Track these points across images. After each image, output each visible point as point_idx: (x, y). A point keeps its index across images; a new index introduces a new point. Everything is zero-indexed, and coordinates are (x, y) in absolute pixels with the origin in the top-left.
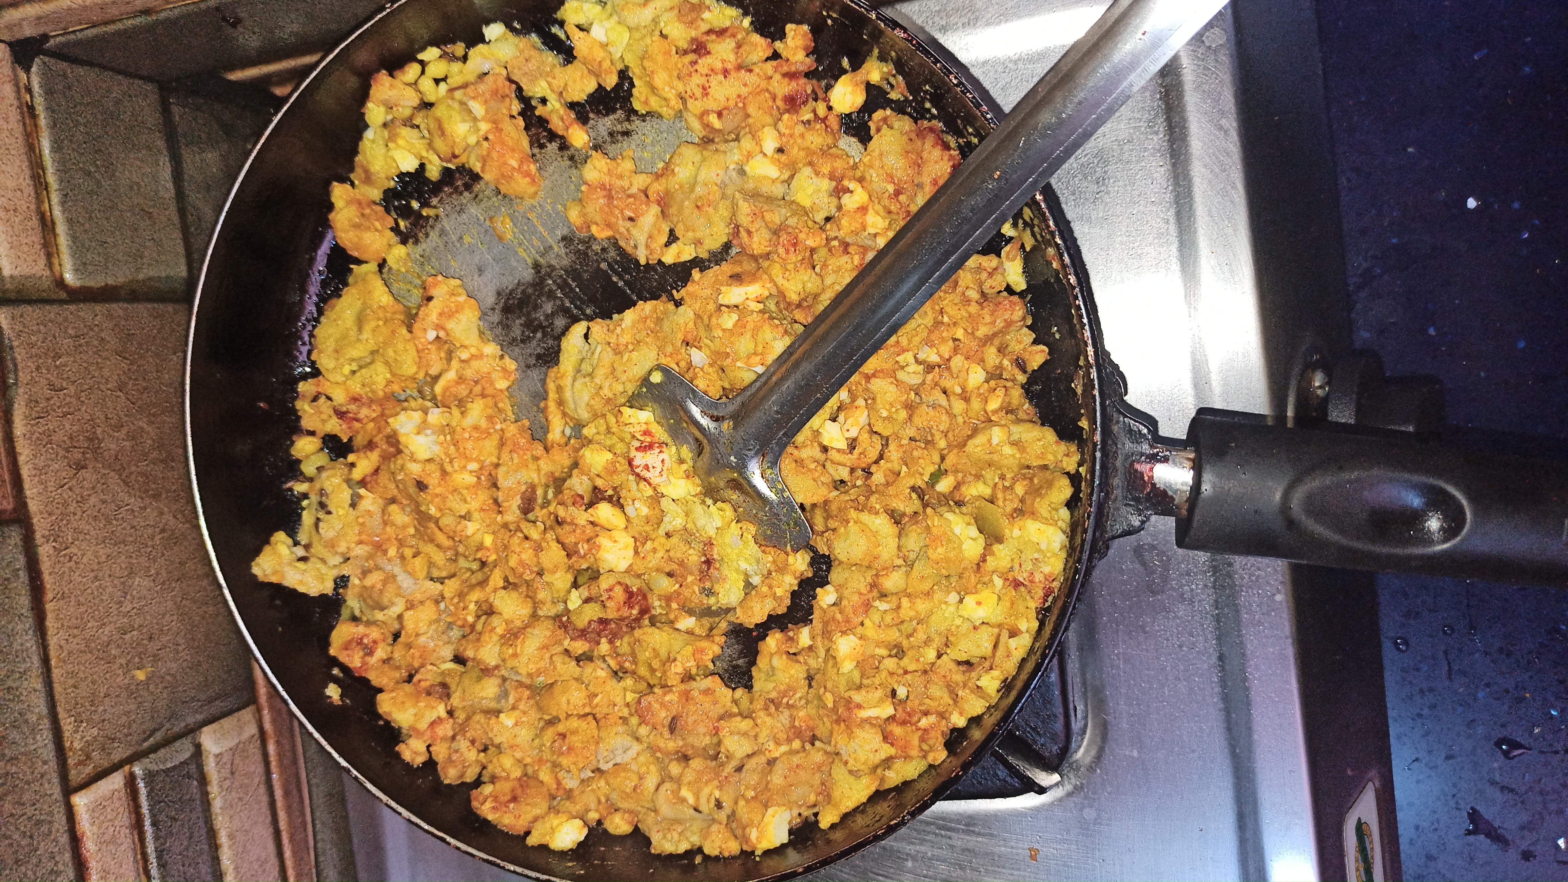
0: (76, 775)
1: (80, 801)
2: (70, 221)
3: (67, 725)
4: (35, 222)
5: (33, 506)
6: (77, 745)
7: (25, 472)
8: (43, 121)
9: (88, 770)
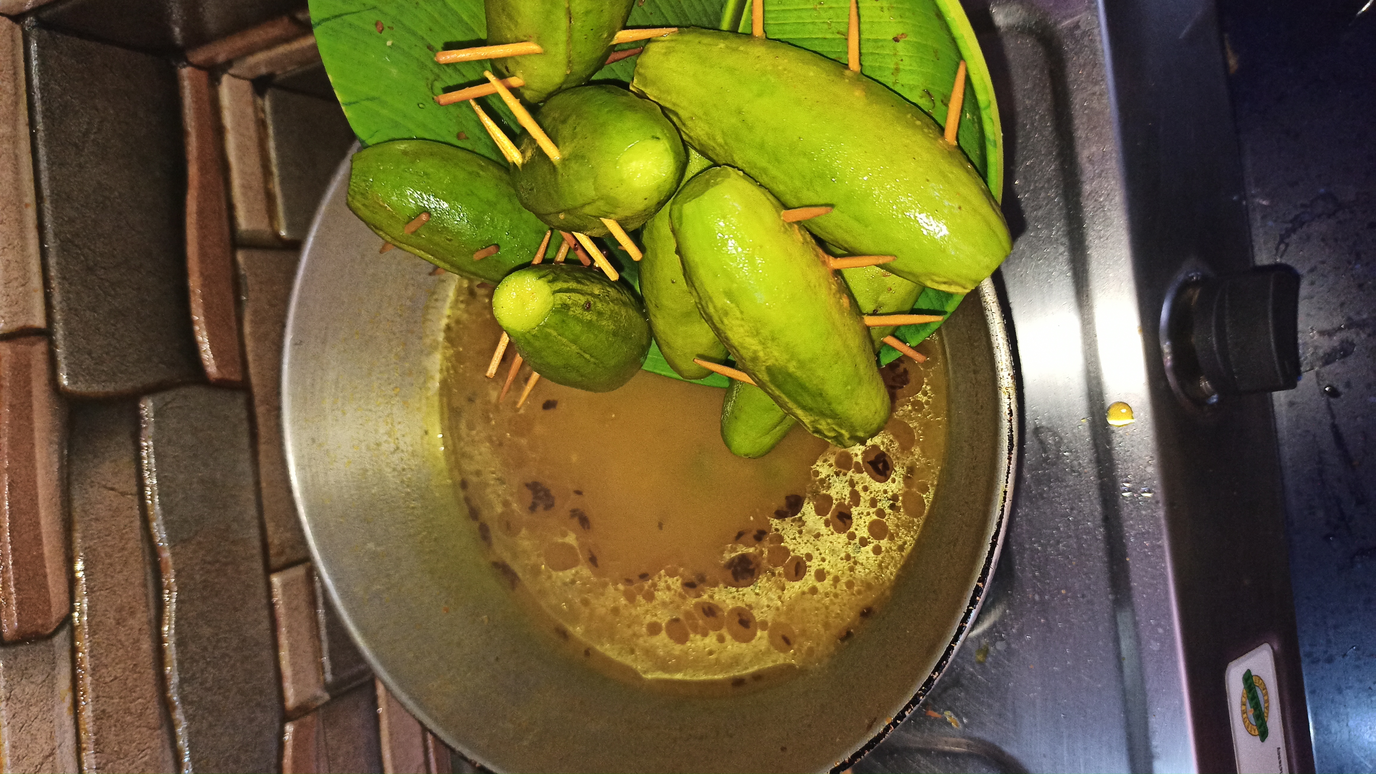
0: (275, 561)
1: (276, 580)
2: (286, 196)
3: (270, 527)
4: (261, 196)
5: (255, 380)
6: (276, 542)
7: (250, 357)
8: (271, 131)
9: (283, 559)
